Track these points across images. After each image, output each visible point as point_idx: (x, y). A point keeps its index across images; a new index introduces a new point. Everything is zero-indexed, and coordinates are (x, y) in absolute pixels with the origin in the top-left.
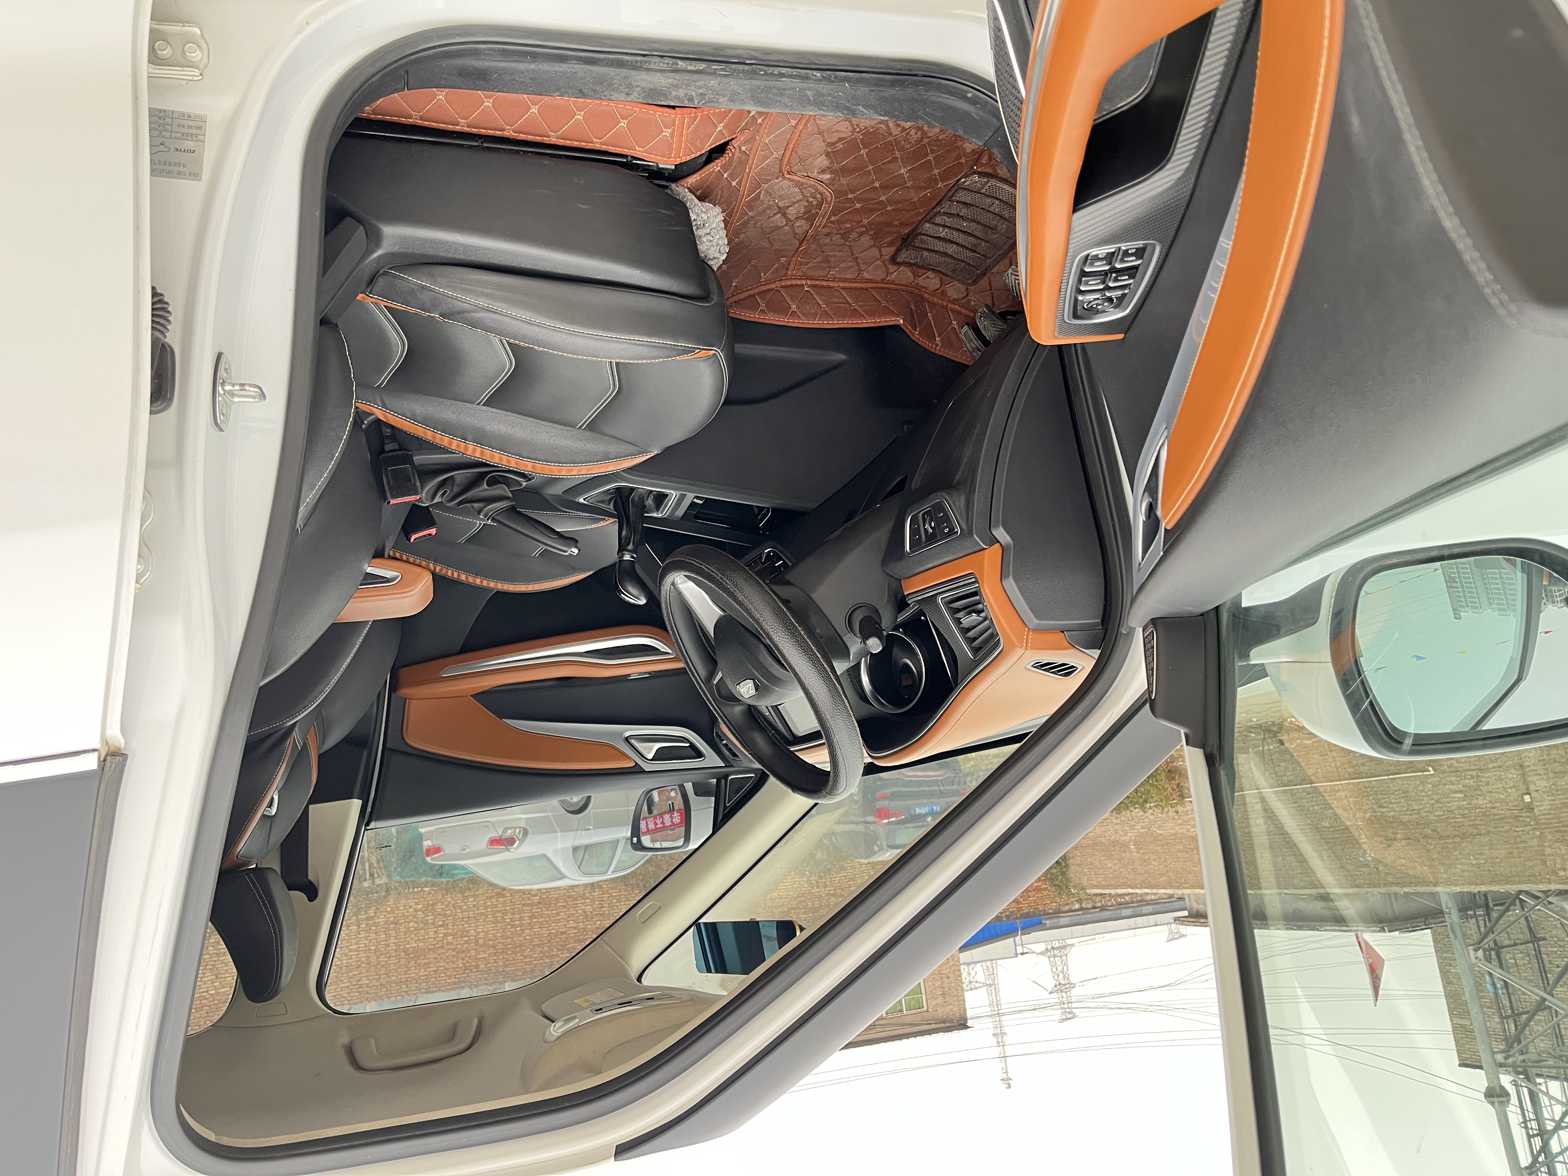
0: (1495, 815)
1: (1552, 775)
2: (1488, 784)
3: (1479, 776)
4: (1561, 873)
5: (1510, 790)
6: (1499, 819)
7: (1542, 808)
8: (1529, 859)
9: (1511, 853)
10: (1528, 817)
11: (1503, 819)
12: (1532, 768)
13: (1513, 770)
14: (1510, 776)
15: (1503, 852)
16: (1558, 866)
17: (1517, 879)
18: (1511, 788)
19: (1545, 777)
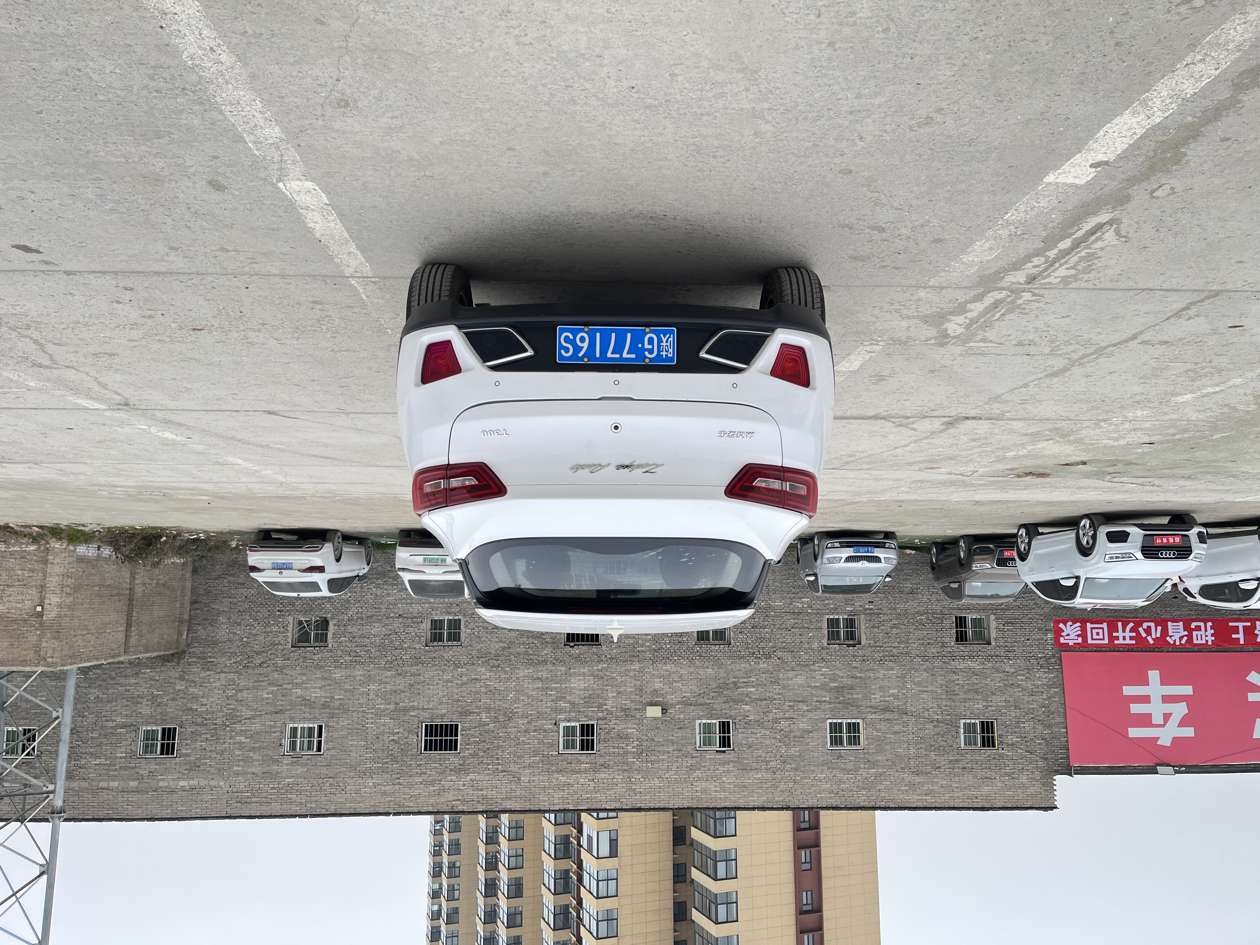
0: (8, 617)
1: (64, 595)
2: (10, 596)
3: (4, 590)
4: (50, 660)
5: (26, 602)
6: (11, 621)
7: (50, 616)
8: (25, 650)
9: (13, 645)
10: (35, 621)
11: (14, 621)
12: (52, 588)
13: (34, 589)
14: (31, 592)
15: (6, 644)
16: (48, 655)
17: (11, 663)
18: (28, 600)
19: (59, 596)
